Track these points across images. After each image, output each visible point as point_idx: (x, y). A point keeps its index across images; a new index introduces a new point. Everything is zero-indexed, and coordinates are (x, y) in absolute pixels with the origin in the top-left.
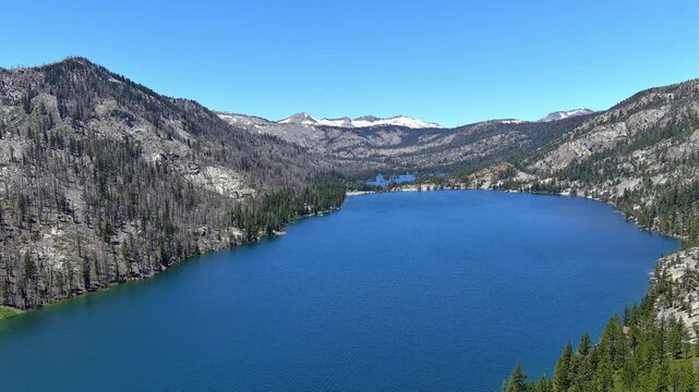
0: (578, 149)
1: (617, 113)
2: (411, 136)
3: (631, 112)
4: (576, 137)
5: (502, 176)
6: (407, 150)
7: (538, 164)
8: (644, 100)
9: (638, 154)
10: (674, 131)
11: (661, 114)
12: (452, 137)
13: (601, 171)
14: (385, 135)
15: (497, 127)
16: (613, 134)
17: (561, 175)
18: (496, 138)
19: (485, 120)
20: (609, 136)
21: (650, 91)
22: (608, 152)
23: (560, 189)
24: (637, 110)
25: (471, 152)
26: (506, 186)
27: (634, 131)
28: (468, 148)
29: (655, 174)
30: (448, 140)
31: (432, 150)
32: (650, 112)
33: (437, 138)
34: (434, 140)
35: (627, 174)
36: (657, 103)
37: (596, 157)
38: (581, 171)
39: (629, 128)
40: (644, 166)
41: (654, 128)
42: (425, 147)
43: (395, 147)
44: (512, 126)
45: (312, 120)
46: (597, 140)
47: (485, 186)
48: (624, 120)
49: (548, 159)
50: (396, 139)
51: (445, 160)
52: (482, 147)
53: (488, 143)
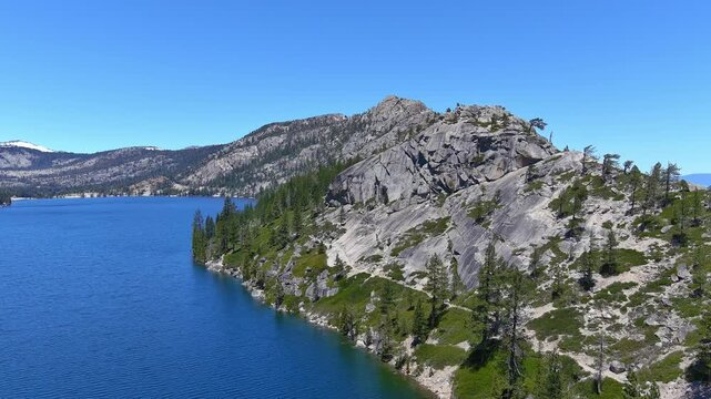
0: (222, 165)
1: (250, 139)
2: (42, 159)
3: (260, 139)
4: (219, 158)
5: (159, 186)
6: (43, 172)
7: (190, 178)
8: (269, 130)
9: (267, 166)
10: (290, 151)
11: (281, 140)
12: (94, 161)
13: (242, 179)
14: (9, 156)
15: (142, 152)
16: (249, 154)
17: (211, 184)
18: (145, 161)
19: (128, 147)
20: (246, 155)
21: (273, 124)
22: (245, 167)
23: (212, 193)
24: (265, 137)
25: (120, 174)
26: (166, 194)
27: (263, 152)
28: (116, 169)
29: (279, 177)
30: (89, 163)
31: (74, 173)
32: (274, 138)
33: (76, 162)
34: (71, 164)
35: (261, 181)
36: (278, 133)
37: (237, 170)
38: (226, 180)
39: (259, 150)
40: (271, 174)
41: (277, 149)
42: (65, 169)
43: (22, 169)
44: (155, 153)
46: (237, 158)
47: (147, 194)
48: (255, 144)
49: (199, 174)
50: (24, 162)
51: (92, 180)
52: (131, 168)
53: (137, 165)
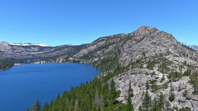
0: (85, 51)
1: (94, 43)
2: (41, 49)
3: (97, 42)
4: (85, 48)
5: (65, 58)
6: (40, 53)
7: (75, 56)
8: (100, 39)
9: (98, 52)
10: (106, 47)
11: (104, 43)
12: (54, 49)
13: (90, 57)
14: (33, 48)
15: (67, 46)
16: (93, 48)
17: (80, 58)
18: (66, 49)
19: (63, 45)
20: (92, 48)
21: (102, 37)
22: (92, 52)
23: (80, 62)
24: (99, 42)
25: (59, 53)
26: (66, 61)
27: (98, 47)
28: (58, 52)
29: (101, 56)
30: (52, 50)
31: (48, 53)
32: (101, 42)
33: (50, 49)
34: (48, 50)
35: (96, 57)
36: (103, 40)
37: (89, 53)
38: (85, 57)
39: (97, 46)
40: (99, 55)
41: (102, 46)
42: (46, 52)
43: (36, 52)
44: (71, 46)
45: (8, 43)
46: (90, 49)
47: (60, 61)
48: (96, 44)
49: (78, 54)
50: (37, 50)
51: (51, 55)
52: (62, 51)
53: (64, 50)
